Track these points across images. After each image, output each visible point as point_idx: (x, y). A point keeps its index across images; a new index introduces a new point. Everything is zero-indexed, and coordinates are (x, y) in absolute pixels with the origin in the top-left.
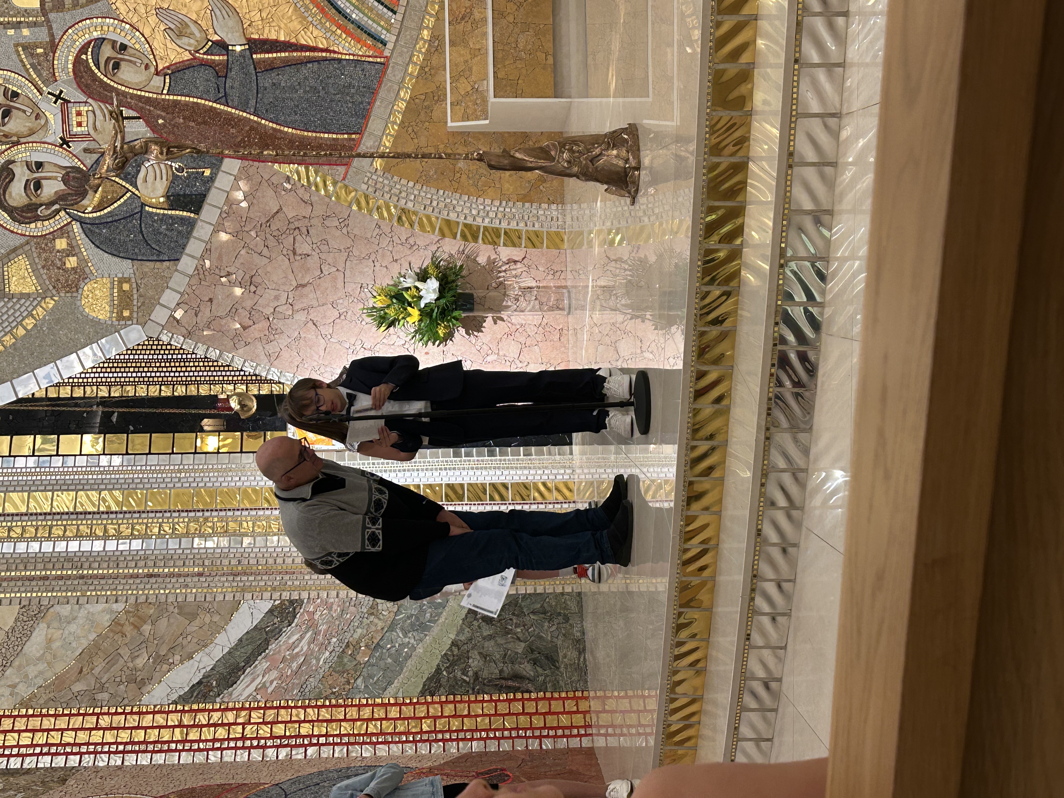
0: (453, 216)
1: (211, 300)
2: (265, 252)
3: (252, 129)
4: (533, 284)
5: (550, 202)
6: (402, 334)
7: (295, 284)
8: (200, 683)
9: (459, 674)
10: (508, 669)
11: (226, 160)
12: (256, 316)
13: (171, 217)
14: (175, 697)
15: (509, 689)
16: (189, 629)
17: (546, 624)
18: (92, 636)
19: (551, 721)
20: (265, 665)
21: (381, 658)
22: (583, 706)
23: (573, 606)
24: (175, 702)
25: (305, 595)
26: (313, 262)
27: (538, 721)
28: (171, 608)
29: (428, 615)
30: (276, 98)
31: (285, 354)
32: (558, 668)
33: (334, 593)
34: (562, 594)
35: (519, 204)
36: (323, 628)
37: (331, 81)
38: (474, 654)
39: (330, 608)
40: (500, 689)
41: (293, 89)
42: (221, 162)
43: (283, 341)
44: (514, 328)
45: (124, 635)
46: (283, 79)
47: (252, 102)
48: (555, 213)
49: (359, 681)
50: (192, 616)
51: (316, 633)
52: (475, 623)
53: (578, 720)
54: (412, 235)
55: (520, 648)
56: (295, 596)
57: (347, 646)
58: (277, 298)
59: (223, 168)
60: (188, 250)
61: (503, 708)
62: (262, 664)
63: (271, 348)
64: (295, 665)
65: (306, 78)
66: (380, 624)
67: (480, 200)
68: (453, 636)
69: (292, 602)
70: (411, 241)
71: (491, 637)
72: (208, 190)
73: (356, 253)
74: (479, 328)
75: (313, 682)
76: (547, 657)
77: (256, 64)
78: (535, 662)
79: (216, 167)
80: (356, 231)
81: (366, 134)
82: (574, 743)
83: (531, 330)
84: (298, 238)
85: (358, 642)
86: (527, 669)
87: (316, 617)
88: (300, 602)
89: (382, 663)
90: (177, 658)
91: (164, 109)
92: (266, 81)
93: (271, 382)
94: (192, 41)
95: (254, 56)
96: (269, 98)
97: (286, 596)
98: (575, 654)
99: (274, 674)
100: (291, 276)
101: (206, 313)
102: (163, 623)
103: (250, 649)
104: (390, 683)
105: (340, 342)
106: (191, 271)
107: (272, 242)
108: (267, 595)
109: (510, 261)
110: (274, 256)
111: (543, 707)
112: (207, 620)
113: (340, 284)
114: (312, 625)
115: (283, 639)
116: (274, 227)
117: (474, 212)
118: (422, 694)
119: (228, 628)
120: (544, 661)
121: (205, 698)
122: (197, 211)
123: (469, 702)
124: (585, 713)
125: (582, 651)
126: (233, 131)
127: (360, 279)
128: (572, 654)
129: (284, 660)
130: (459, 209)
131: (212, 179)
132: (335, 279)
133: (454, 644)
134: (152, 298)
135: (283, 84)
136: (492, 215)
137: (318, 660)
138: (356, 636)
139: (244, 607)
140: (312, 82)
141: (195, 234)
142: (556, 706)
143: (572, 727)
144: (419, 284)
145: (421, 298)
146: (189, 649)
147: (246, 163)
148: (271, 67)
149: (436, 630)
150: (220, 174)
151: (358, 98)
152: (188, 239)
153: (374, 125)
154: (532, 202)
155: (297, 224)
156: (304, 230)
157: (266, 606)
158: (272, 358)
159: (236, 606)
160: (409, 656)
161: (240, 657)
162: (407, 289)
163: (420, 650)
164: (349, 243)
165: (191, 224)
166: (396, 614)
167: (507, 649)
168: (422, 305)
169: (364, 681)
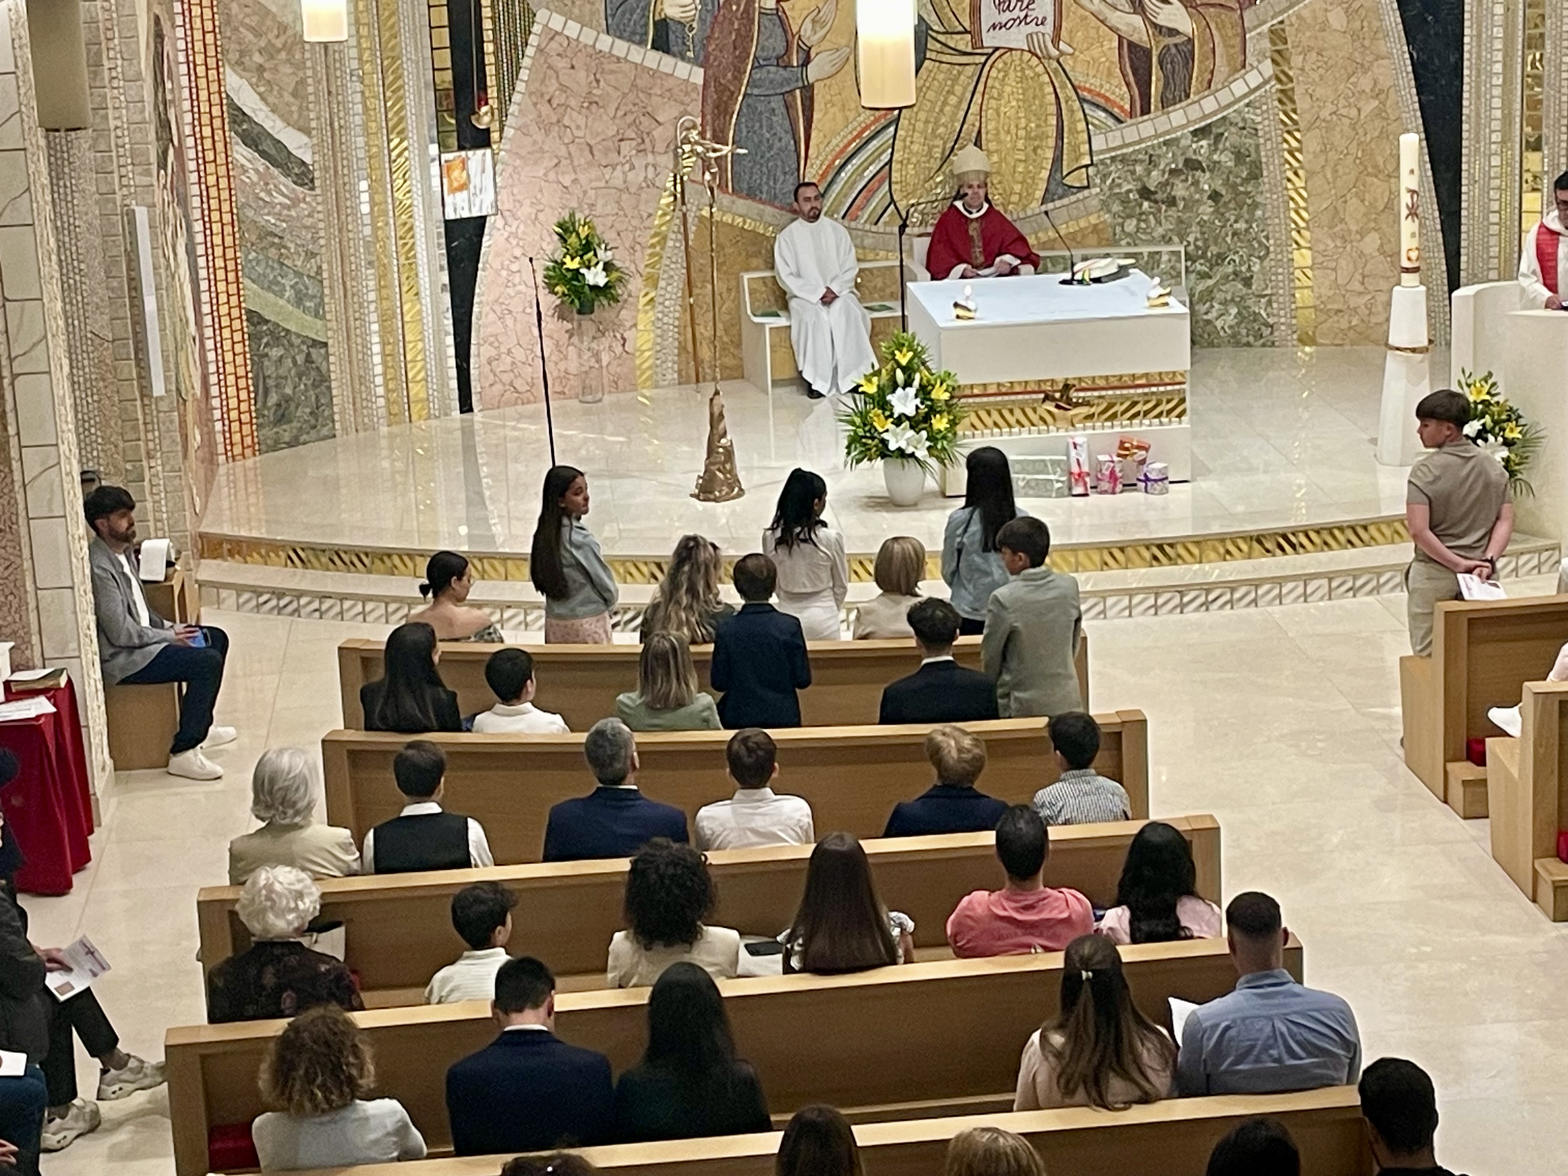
0: (662, 284)
1: (573, 67)
2: (620, 113)
3: (732, 93)
4: (604, 364)
5: (679, 372)
6: (551, 247)
7: (592, 143)
8: (244, 114)
9: (265, 340)
10: (271, 382)
11: (702, 70)
12: (561, 110)
13: (646, 25)
14: (231, 95)
15: (256, 386)
16: (285, 94)
17: (308, 410)
18: (274, 9)
19: (235, 426)
20: (261, 169)
21: (273, 268)
22: (248, 452)
23: (325, 431)
24: (228, 96)
25: (318, 191)
26: (613, 157)
27: (234, 415)
28: (301, 74)
29: (308, 304)
30: (761, 113)
31: (527, 141)
32: (275, 425)
33: (321, 216)
34: (333, 421)
35: (676, 344)
36: (293, 213)
37: (779, 163)
38: (281, 352)
39: (310, 215)
40: (256, 379)
41: (771, 128)
42: (701, 66)
43: (539, 137)
44: (563, 349)
45: (278, 37)
46: (780, 120)
47: (756, 91)
48: (669, 377)
49: (254, 254)
50: (295, 94)
51: (289, 208)
52: (304, 348)
53: (237, 450)
54: (643, 248)
55: (288, 391)
56: (317, 183)
57: (281, 238)
58: (578, 127)
59: (695, 68)
60: (618, 42)
61: (242, 383)
62: (261, 164)
63: (534, 128)
64: (262, 195)
65: (780, 140)
66: (299, 263)
67: (678, 308)
68: (293, 329)
69: (312, 181)
70: (638, 247)
71: (295, 362)
72: (674, 55)
73: (625, 196)
74: (562, 317)
75: (250, 213)
76: (283, 415)
77: (792, 92)
78: (279, 405)
79: (695, 62)
80: (643, 195)
81: (735, 198)
82: (221, 449)
83: (562, 366)
84: (634, 143)
85: (285, 247)
86: (273, 399)
87: (302, 205)
88: (312, 189)
89: (268, 270)
90: (262, 89)
91: (746, 11)
92: (777, 103)
93: (501, 130)
94: (809, 33)
95: (798, 92)
96: (760, 107)
97: (317, 174)
98: (287, 439)
99: (255, 178)
100: (599, 139)
101: (561, 64)
102: (287, 69)
103: (273, 152)
104: (254, 281)
105: (541, 191)
106: (598, 46)
107: (629, 119)
108: (317, 158)
109: (624, 340)
110: (617, 121)
111: (245, 418)
112: (294, 108)
113: (594, 184)
114: (295, 202)
115: (282, 179)
116: (642, 119)
117: (667, 303)
118: (249, 312)
119: (290, 129)
120: (280, 413)
121: (233, 122)
122: (653, 47)
123: (245, 353)
124: (243, 455)
125: (290, 445)
126: (729, 75)
127: (600, 202)
128: (287, 437)
129: (267, 184)
130: (669, 289)
131: (683, 58)
132: (598, 179)
133: (288, 331)
134: (571, 12)
135: (774, 119)
136: (665, 320)
137: (268, 214)
138: (289, 245)
139: (305, 139)
140: (777, 145)
141: (634, 47)
142: (246, 429)
143: (232, 444)
144: (601, 265)
145: (589, 268)
146: (271, 100)
147: (701, 89)
148: (788, 107)
149: (298, 312)
150: (688, 66)
151: (765, 188)
152: (630, 40)
153: (742, 205)
154: (679, 355)
155: (647, 141)
156: (642, 147)
157: (308, 160)
158: (523, 130)
159: (307, 132)
160: (274, 293)
161: (266, 146)
162: (595, 255)
163: (281, 302)
164: (632, 190)
165: (642, 43)
166: (309, 276)
167: (286, 378)
168: (583, 271)
169: (256, 258)
